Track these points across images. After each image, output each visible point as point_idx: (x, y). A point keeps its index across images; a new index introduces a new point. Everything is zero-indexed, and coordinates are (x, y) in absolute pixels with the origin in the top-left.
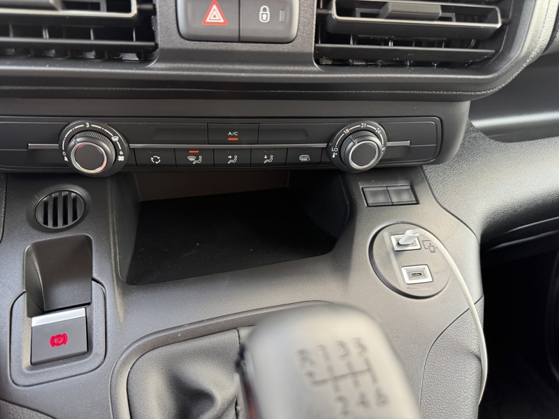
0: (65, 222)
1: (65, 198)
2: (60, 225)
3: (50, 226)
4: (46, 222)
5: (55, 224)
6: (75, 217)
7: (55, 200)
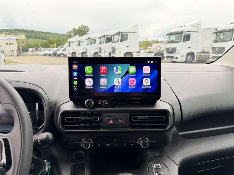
0: (79, 159)
1: (79, 154)
2: (78, 160)
3: (76, 160)
4: (75, 159)
5: (77, 160)
6: (81, 158)
7: (77, 154)
